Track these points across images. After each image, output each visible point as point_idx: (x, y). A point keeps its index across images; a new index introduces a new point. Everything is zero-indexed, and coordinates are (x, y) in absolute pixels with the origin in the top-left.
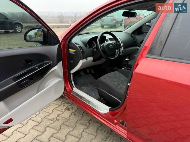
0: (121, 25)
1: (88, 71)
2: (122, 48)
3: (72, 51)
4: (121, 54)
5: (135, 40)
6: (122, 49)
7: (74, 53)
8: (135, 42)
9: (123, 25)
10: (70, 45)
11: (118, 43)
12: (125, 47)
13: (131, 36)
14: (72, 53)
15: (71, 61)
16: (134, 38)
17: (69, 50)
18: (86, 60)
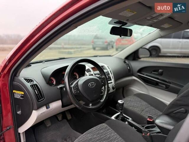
0: (113, 47)
1: (60, 118)
2: (113, 81)
3: (18, 94)
4: (111, 91)
5: (129, 67)
6: (112, 83)
7: (22, 97)
8: (130, 70)
9: (115, 47)
10: (15, 83)
11: (103, 76)
12: (117, 79)
13: (125, 62)
14: (19, 97)
15: (19, 111)
16: (128, 65)
17: (14, 91)
18: (47, 108)
